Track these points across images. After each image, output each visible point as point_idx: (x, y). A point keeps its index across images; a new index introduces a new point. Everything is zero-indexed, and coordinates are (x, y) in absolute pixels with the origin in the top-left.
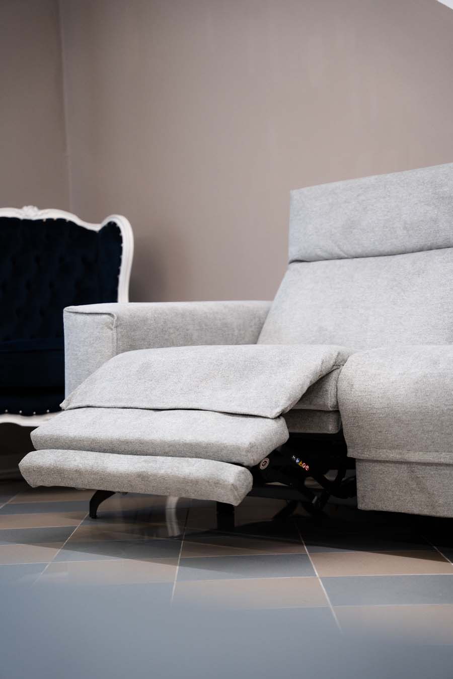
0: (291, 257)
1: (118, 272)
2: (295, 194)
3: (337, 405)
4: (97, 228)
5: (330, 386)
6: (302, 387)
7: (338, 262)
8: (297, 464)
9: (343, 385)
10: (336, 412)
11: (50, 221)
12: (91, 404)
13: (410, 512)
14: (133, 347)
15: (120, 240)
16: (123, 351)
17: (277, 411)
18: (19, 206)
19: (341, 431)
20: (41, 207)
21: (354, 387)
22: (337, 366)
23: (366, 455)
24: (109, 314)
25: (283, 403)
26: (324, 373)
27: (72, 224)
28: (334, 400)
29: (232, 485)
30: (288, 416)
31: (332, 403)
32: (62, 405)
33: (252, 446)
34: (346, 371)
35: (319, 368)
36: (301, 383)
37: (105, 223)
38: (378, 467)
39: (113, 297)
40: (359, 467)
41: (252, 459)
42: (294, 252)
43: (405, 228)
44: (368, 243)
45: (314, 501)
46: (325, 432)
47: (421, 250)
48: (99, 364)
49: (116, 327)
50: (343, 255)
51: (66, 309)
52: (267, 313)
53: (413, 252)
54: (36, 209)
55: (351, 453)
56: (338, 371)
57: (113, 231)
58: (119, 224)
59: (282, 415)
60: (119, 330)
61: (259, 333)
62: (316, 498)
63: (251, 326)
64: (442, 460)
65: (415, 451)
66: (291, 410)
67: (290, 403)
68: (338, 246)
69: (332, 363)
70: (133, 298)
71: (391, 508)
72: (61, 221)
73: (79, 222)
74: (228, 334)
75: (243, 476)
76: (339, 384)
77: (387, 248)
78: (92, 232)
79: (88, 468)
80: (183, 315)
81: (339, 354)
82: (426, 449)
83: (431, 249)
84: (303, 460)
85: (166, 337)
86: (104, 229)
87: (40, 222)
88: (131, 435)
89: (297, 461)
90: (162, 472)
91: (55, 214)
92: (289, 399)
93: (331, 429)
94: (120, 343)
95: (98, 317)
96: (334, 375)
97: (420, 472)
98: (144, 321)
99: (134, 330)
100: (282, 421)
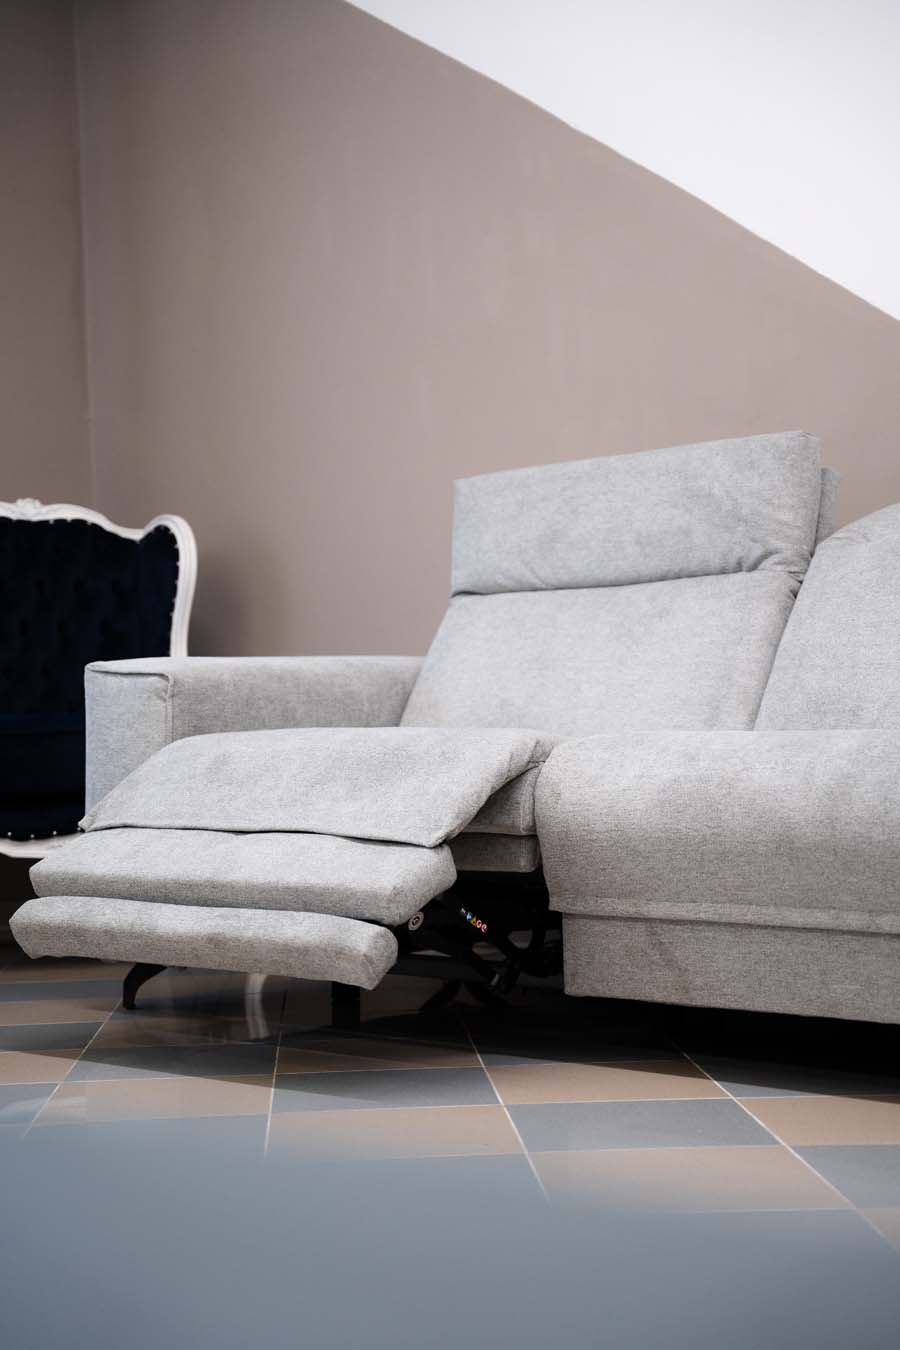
0: (454, 589)
1: (171, 607)
2: (462, 484)
3: (534, 827)
4: (137, 535)
5: (523, 796)
6: (479, 797)
7: (531, 595)
8: (468, 922)
9: (544, 793)
10: (533, 837)
11: (60, 523)
12: (129, 822)
13: (649, 999)
14: (198, 730)
15: (175, 555)
16: (184, 735)
17: (439, 835)
18: (11, 499)
19: (540, 868)
20: (45, 501)
21: (562, 796)
22: (534, 763)
23: (579, 907)
24: (161, 675)
25: (447, 822)
26: (514, 774)
27: (96, 528)
28: (529, 818)
29: (365, 955)
30: (457, 843)
31: (526, 823)
32: (82, 823)
33: (397, 892)
34: (549, 770)
35: (506, 765)
36: (477, 789)
37: (150, 527)
38: (599, 926)
39: (162, 649)
40: (567, 925)
41: (397, 913)
42: (459, 579)
43: (638, 543)
44: (579, 565)
45: (494, 982)
46: (514, 870)
47: (663, 578)
48: (143, 758)
49: (173, 696)
50: (539, 584)
51: (89, 667)
52: (416, 676)
53: (651, 581)
54: (37, 503)
55: (555, 904)
56: (536, 771)
57: (163, 541)
58: (174, 530)
59: (449, 842)
60: (177, 701)
61: (403, 709)
62: (497, 977)
63: (390, 697)
64: (703, 916)
65: (659, 901)
66: (461, 834)
67: (459, 822)
68: (532, 570)
69: (526, 758)
70: (194, 650)
71: (618, 992)
72: (79, 524)
73: (109, 526)
74: (354, 710)
75: (382, 942)
76: (538, 793)
77: (610, 574)
78: (129, 542)
79: (126, 927)
80: (281, 678)
81: (537, 743)
82: (676, 897)
83: (678, 577)
84: (476, 914)
85: (253, 713)
86: (149, 537)
87: (43, 525)
88: (198, 873)
89: (469, 917)
90: (249, 934)
91: (69, 512)
92: (457, 816)
93: (524, 864)
94: (178, 723)
95: (141, 680)
96: (530, 777)
97: (666, 935)
98: (218, 687)
99: (201, 702)
100: (446, 852)
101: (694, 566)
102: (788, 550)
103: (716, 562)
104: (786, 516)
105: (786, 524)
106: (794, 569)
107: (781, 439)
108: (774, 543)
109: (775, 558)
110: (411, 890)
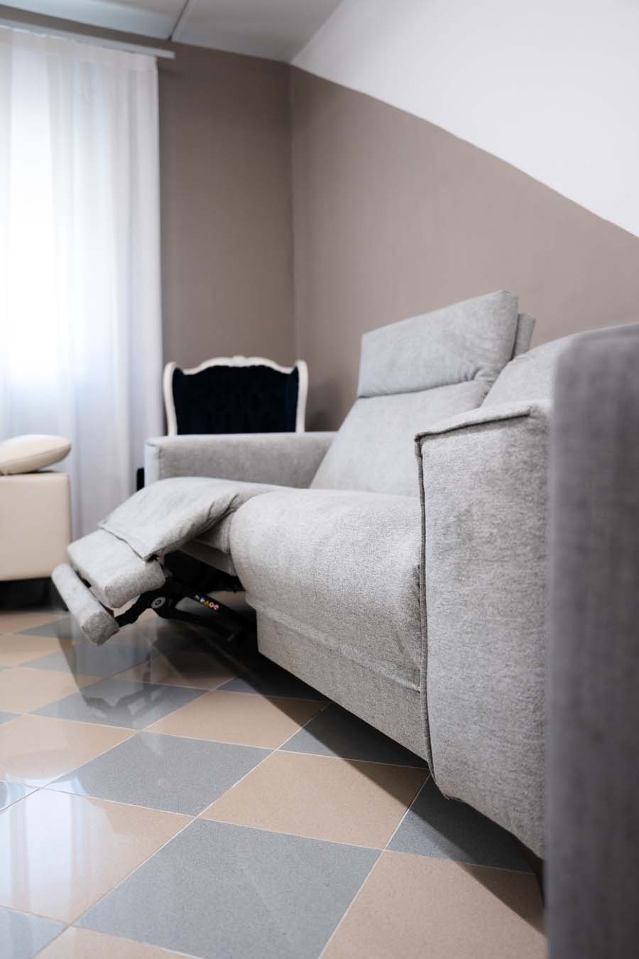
3: (229, 549)
4: (288, 371)
8: (202, 604)
10: (229, 555)
11: (253, 368)
15: (298, 380)
17: (147, 554)
18: (230, 355)
20: (247, 355)
22: (233, 508)
24: (156, 446)
25: (153, 546)
27: (270, 370)
28: (226, 543)
31: (227, 546)
33: (108, 590)
35: (206, 511)
37: (292, 368)
43: (425, 366)
45: (230, 639)
49: (160, 457)
50: (388, 391)
54: (243, 358)
56: (234, 513)
57: (296, 372)
58: (300, 368)
59: (152, 558)
60: (162, 460)
67: (162, 546)
69: (225, 505)
72: (262, 368)
73: (276, 367)
78: (285, 375)
81: (236, 497)
86: (290, 372)
87: (245, 369)
89: (202, 601)
91: (257, 362)
92: (162, 543)
94: (163, 472)
96: (230, 517)
98: (191, 452)
99: (178, 461)
100: (156, 564)
101: (447, 379)
102: (487, 366)
103: (456, 377)
104: (488, 345)
105: (488, 350)
106: (491, 379)
107: (490, 297)
108: (481, 363)
109: (480, 373)
110: (119, 588)
